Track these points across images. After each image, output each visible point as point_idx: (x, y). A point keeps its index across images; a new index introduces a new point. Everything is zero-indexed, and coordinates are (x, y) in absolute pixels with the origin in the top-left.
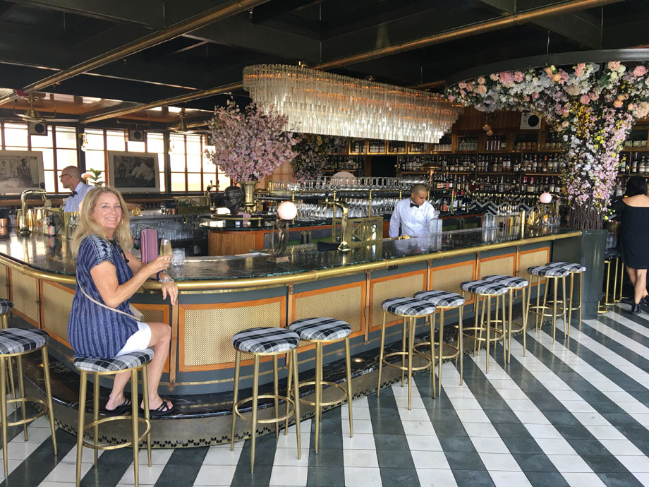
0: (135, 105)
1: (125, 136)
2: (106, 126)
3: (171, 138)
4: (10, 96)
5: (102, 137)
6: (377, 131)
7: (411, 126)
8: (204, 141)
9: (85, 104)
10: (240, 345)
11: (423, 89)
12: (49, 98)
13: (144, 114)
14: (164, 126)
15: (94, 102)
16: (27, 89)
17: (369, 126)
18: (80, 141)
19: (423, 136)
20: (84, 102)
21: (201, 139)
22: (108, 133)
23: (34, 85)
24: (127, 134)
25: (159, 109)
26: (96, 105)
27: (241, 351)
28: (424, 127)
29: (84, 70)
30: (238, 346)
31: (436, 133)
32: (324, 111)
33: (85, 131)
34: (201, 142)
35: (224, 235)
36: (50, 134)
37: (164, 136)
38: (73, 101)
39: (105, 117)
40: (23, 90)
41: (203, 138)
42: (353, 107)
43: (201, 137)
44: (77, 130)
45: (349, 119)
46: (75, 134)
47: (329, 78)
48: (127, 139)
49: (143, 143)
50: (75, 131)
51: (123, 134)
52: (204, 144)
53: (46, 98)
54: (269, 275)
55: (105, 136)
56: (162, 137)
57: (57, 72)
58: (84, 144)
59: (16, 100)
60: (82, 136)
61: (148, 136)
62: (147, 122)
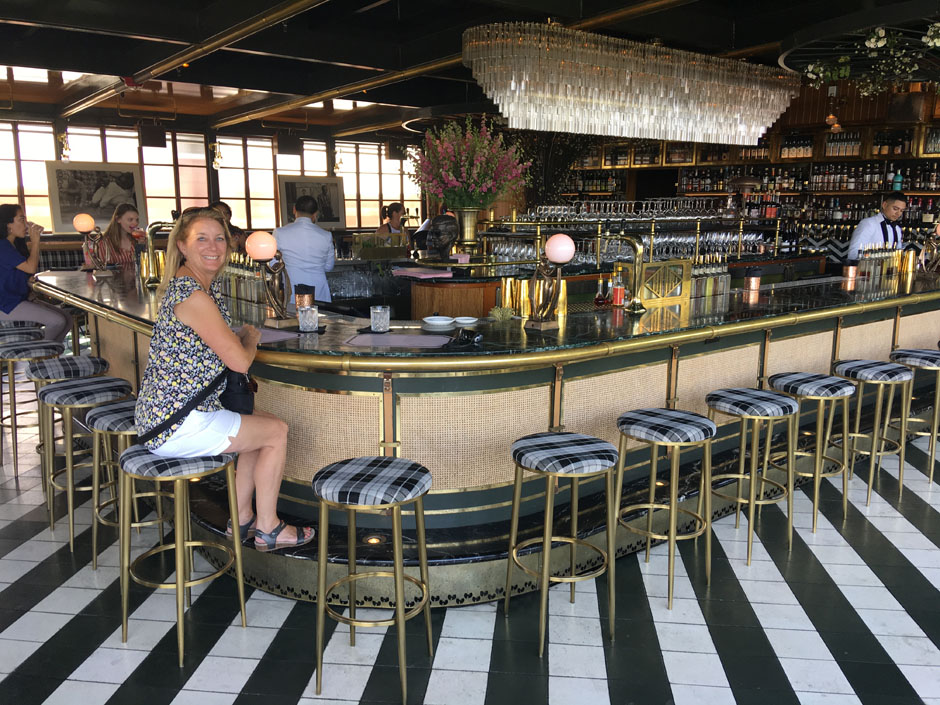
0: (290, 98)
1: (273, 147)
2: (246, 132)
3: (337, 149)
4: (116, 86)
5: (241, 148)
6: (663, 128)
7: (717, 118)
8: (383, 152)
9: (217, 99)
10: (523, 458)
11: (737, 58)
12: (166, 92)
13: (300, 113)
14: (329, 130)
15: (230, 96)
16: (141, 75)
17: (653, 117)
18: (211, 155)
19: (733, 133)
20: (215, 96)
21: (380, 150)
22: (249, 142)
23: (151, 70)
24: (276, 144)
25: (320, 105)
26: (232, 99)
27: (523, 468)
28: (736, 120)
29: (222, 43)
30: (520, 460)
31: (753, 129)
32: (586, 96)
33: (218, 140)
34: (380, 155)
35: (436, 289)
36: (169, 144)
37: (327, 146)
38: (199, 95)
39: (247, 118)
40: (134, 77)
41: (383, 148)
42: (629, 90)
43: (380, 146)
44: (206, 138)
45: (621, 109)
46: (203, 145)
47: (596, 42)
48: (276, 150)
49: (298, 157)
50: (203, 140)
51: (270, 144)
52: (383, 157)
53: (161, 91)
54: (538, 350)
55: (245, 146)
56: (324, 148)
57: (185, 47)
58: (216, 160)
59: (123, 94)
60: (214, 147)
61: (305, 147)
62: (304, 125)
